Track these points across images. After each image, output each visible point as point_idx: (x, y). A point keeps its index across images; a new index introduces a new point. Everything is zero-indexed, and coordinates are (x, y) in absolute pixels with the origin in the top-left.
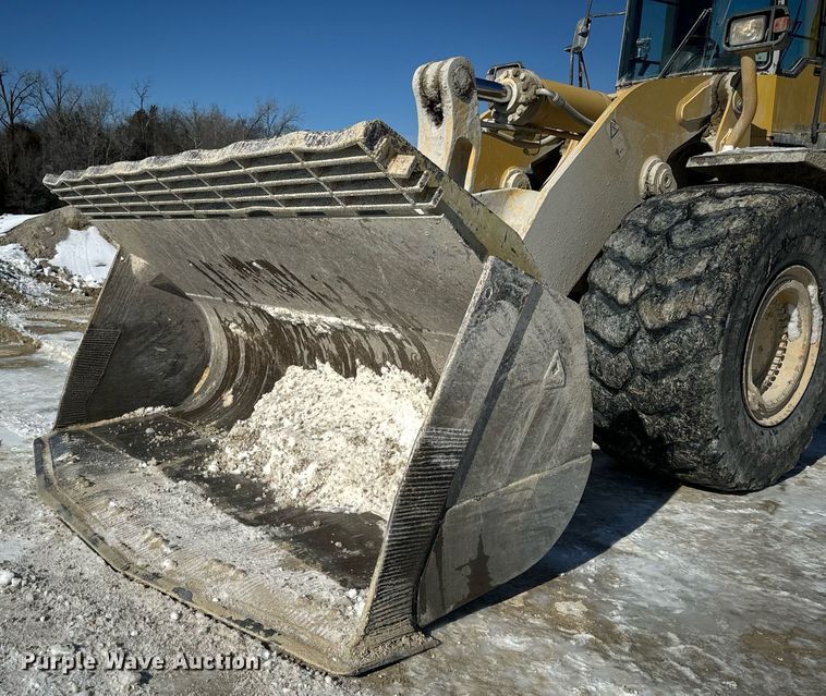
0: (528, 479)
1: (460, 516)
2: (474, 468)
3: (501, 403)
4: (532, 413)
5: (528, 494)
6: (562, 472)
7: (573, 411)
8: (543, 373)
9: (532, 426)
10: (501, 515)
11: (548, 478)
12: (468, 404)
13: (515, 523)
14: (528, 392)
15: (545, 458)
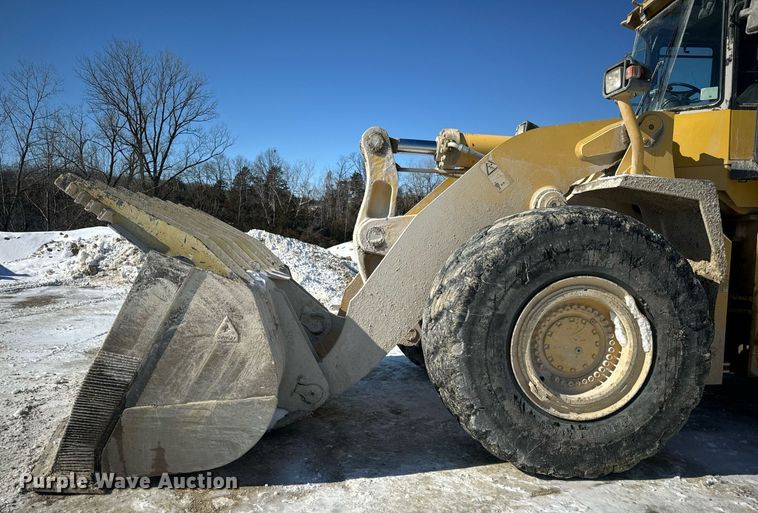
0: (206, 402)
1: (138, 415)
2: (150, 386)
3: (172, 346)
4: (207, 357)
5: (208, 413)
6: (241, 403)
7: (252, 361)
8: (214, 330)
9: (207, 365)
10: (179, 423)
11: (226, 405)
12: (136, 341)
13: (195, 432)
14: (200, 342)
15: (225, 391)
